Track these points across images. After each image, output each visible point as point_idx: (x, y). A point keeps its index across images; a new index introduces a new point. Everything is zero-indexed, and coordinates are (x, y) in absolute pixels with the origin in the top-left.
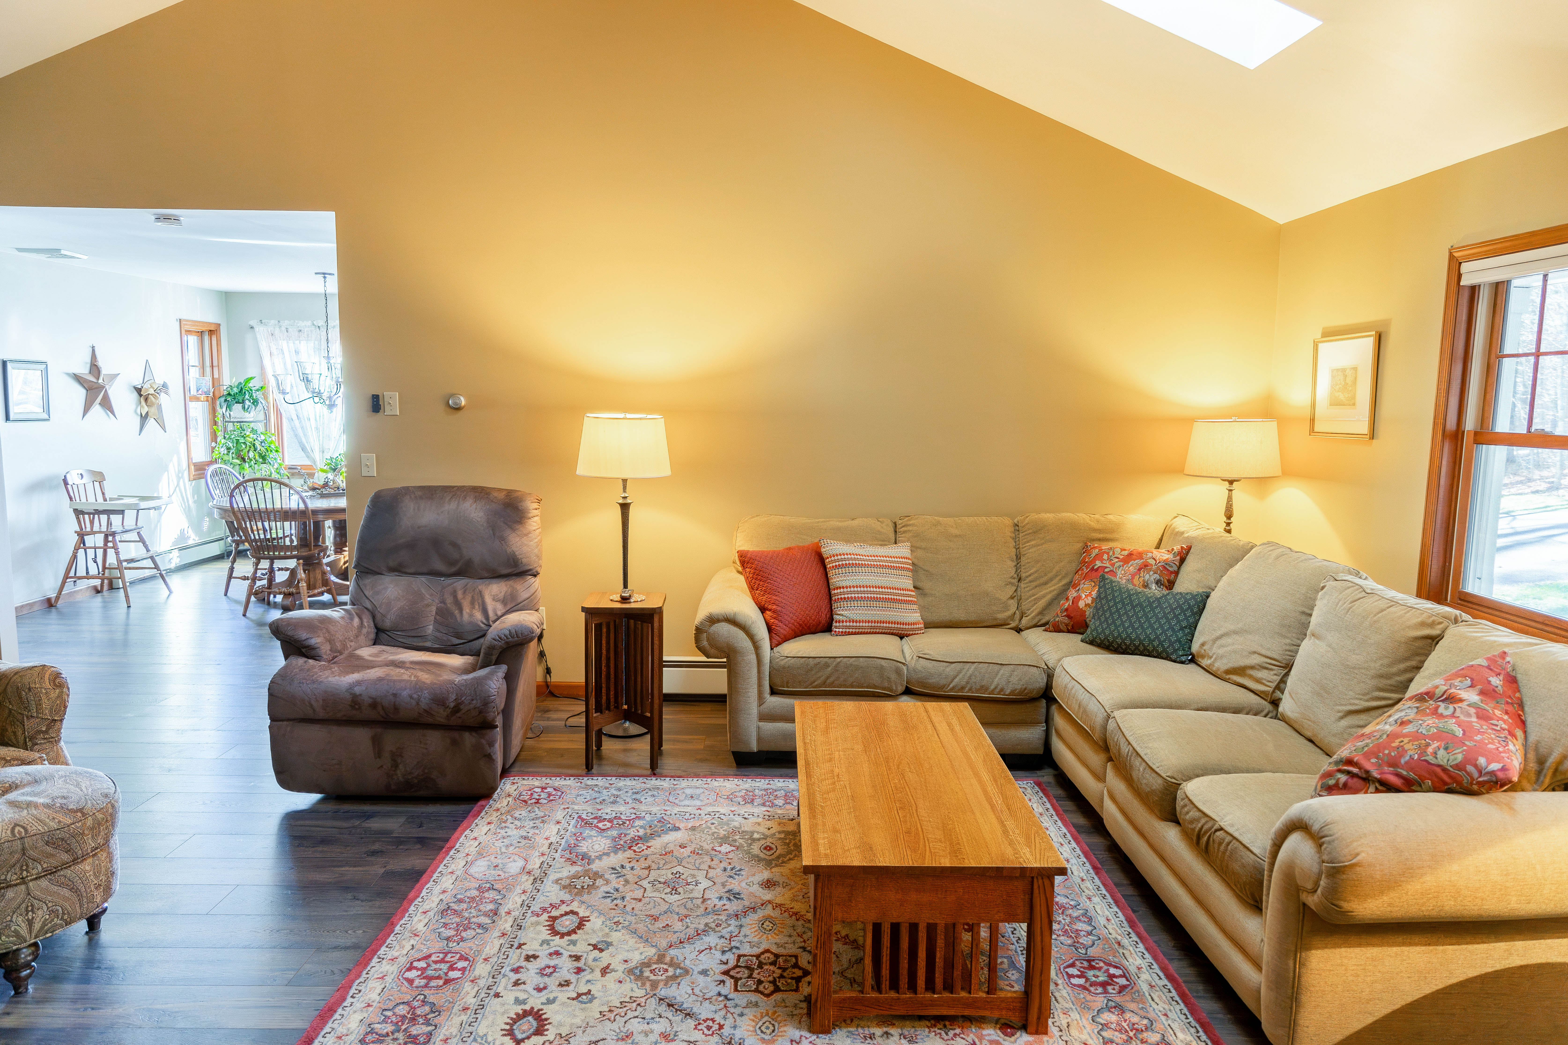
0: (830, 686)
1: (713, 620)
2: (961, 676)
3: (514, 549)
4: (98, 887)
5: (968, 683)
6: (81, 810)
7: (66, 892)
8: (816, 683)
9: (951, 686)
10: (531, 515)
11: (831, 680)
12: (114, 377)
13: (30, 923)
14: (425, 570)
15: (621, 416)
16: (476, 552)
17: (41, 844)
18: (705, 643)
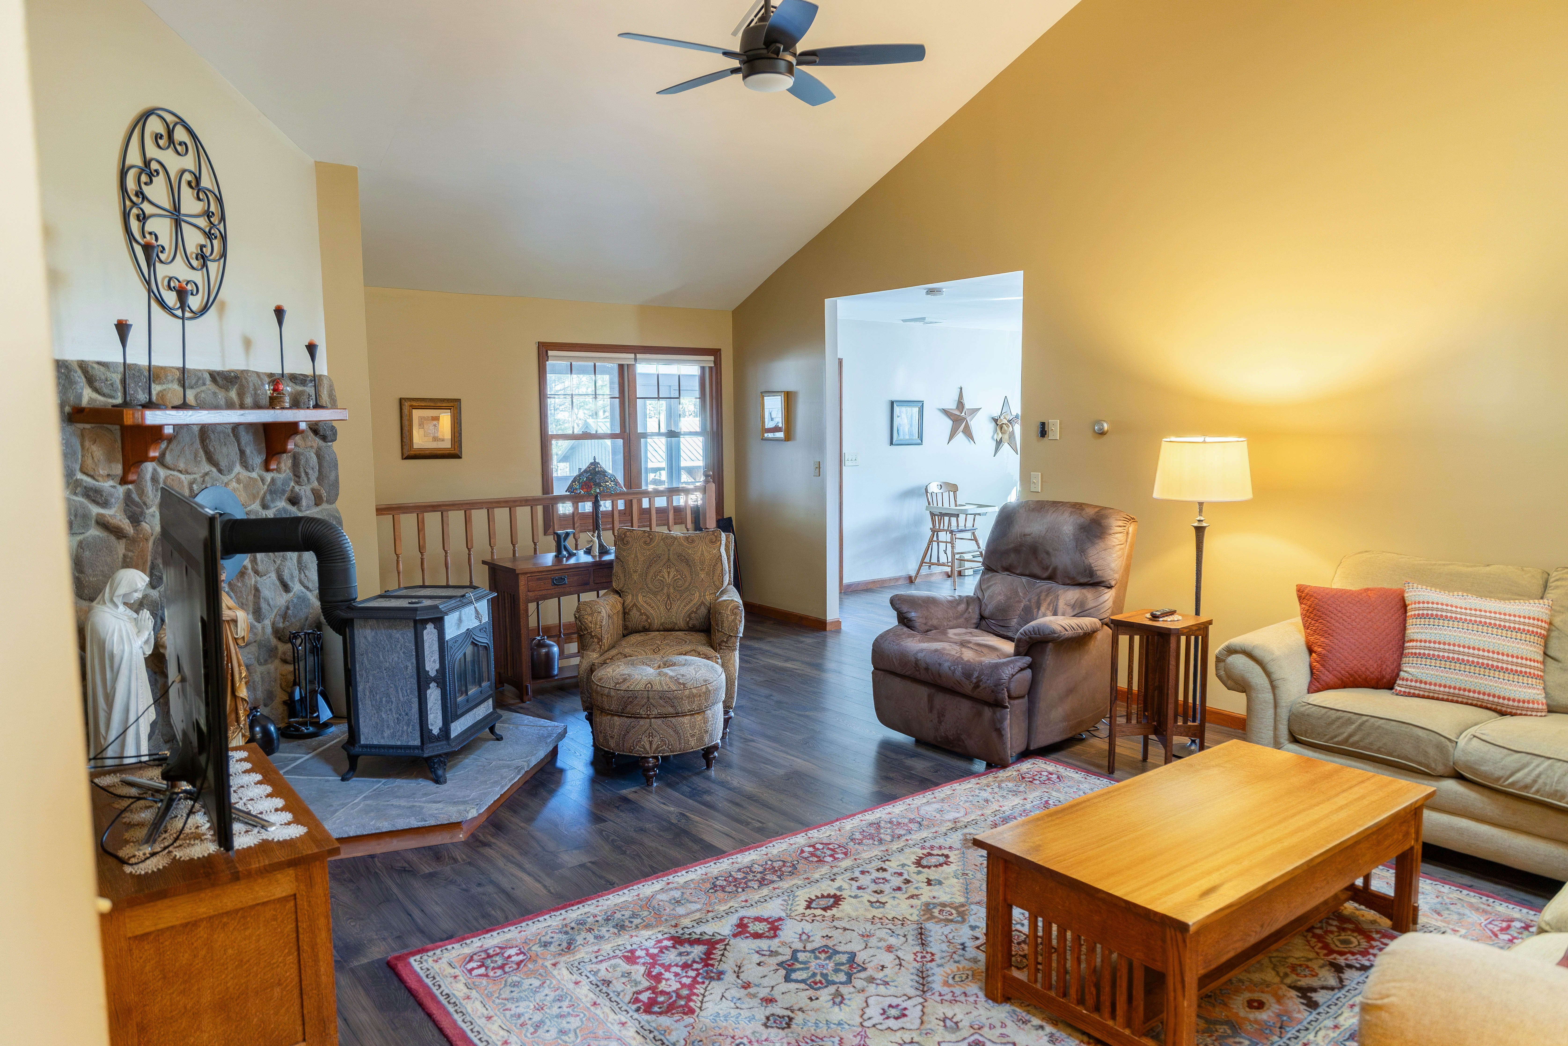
0: (1352, 745)
1: (1231, 651)
2: (1526, 770)
3: (1091, 561)
4: (693, 736)
5: (1535, 781)
6: (684, 684)
7: (670, 731)
8: (1336, 740)
9: (1510, 780)
10: (1112, 531)
11: (1356, 738)
12: (975, 411)
13: (651, 743)
14: (1027, 573)
15: (1201, 439)
16: (1063, 559)
17: (657, 697)
18: (1222, 673)
